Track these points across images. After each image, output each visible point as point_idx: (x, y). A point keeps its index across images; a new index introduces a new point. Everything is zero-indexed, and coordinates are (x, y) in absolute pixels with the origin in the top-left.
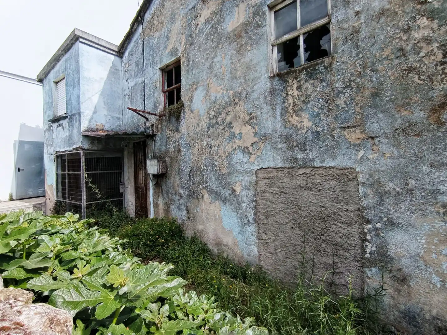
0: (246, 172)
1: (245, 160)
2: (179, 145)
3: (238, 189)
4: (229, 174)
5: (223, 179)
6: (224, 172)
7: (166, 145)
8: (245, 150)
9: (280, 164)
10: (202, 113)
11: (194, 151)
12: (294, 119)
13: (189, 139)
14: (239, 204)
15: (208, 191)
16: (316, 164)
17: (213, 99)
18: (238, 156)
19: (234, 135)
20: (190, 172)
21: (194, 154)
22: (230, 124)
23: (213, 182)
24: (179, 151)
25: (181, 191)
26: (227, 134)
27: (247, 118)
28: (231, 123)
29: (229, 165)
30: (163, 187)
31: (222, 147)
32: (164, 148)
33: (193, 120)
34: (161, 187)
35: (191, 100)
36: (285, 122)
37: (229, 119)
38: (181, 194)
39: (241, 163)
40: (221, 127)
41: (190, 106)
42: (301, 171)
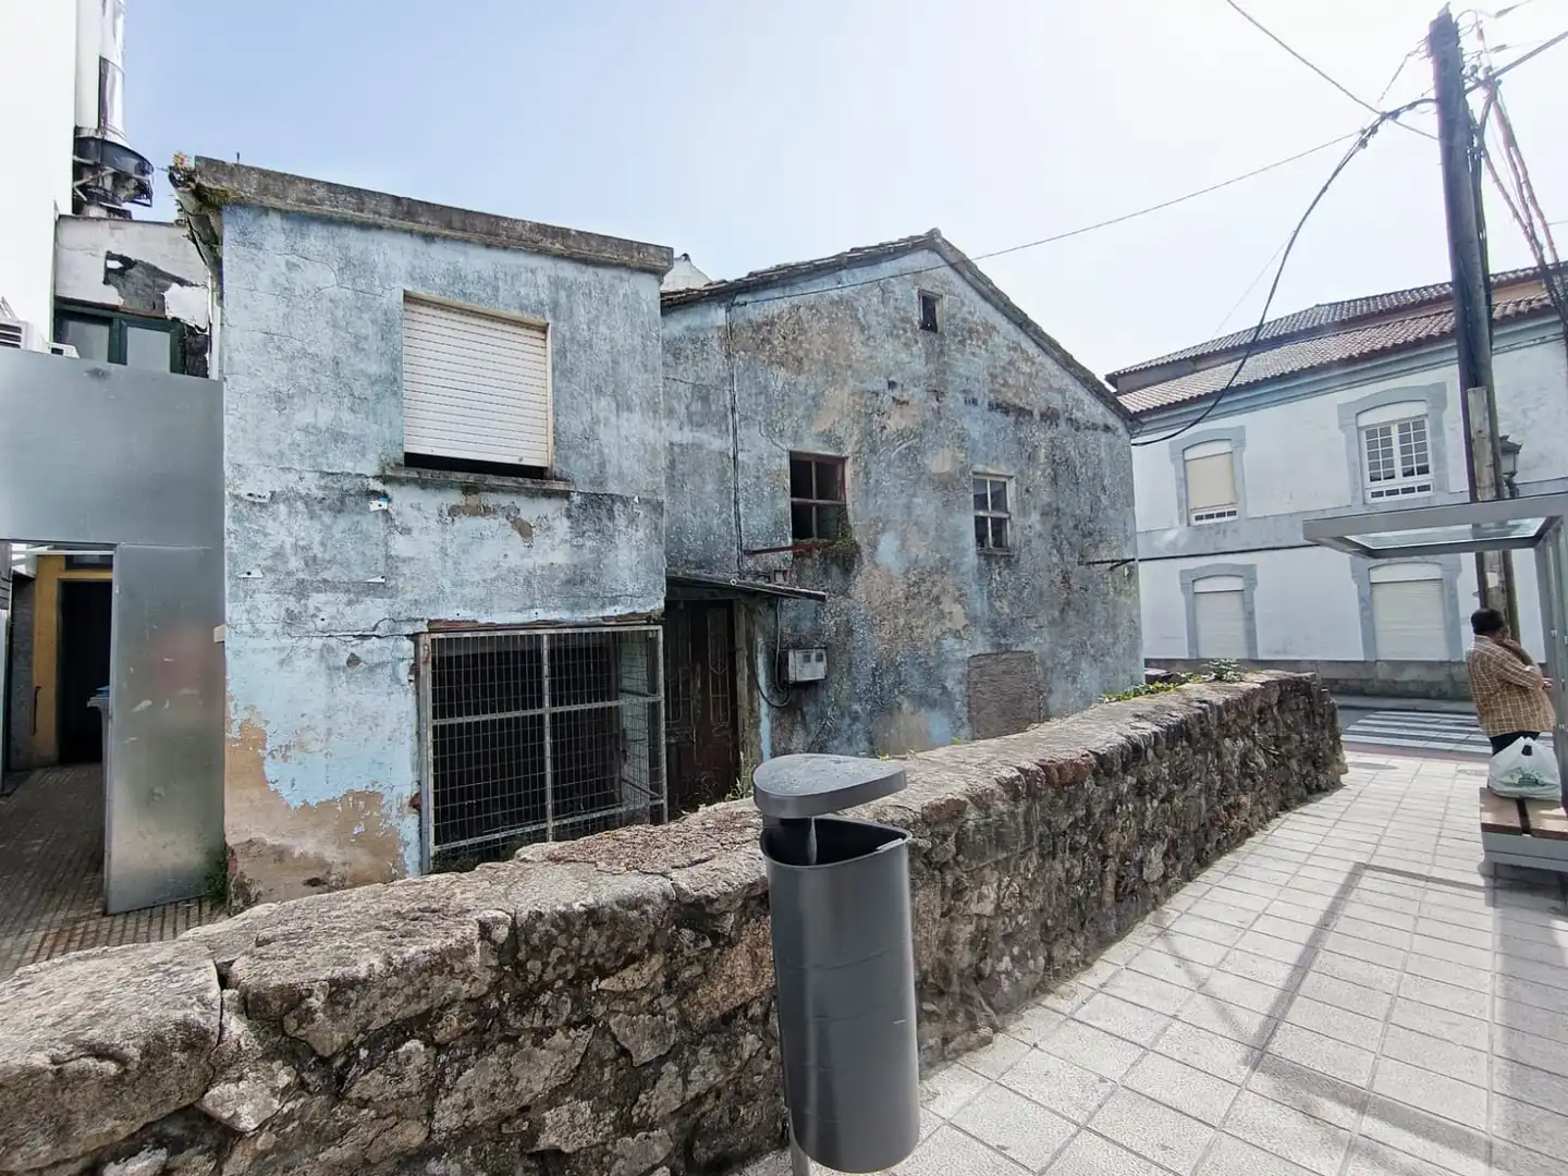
0: (958, 661)
1: (957, 647)
2: (848, 621)
3: (949, 684)
4: (938, 666)
5: (931, 676)
6: (931, 664)
7: (816, 619)
8: (957, 635)
9: (989, 651)
10: (897, 570)
11: (882, 634)
12: (998, 604)
13: (871, 613)
14: (952, 706)
15: (908, 697)
16: (1014, 649)
17: (913, 556)
18: (949, 643)
19: (942, 612)
20: (876, 669)
21: (882, 639)
22: (937, 600)
23: (916, 683)
24: (850, 632)
25: (856, 707)
26: (934, 611)
27: (957, 594)
28: (938, 597)
29: (939, 654)
30: (805, 709)
31: (928, 630)
32: (809, 624)
33: (878, 580)
34: (801, 710)
35: (874, 546)
36: (991, 606)
37: (935, 591)
38: (856, 712)
39: (953, 651)
40: (926, 601)
41: (872, 555)
42: (1004, 657)
